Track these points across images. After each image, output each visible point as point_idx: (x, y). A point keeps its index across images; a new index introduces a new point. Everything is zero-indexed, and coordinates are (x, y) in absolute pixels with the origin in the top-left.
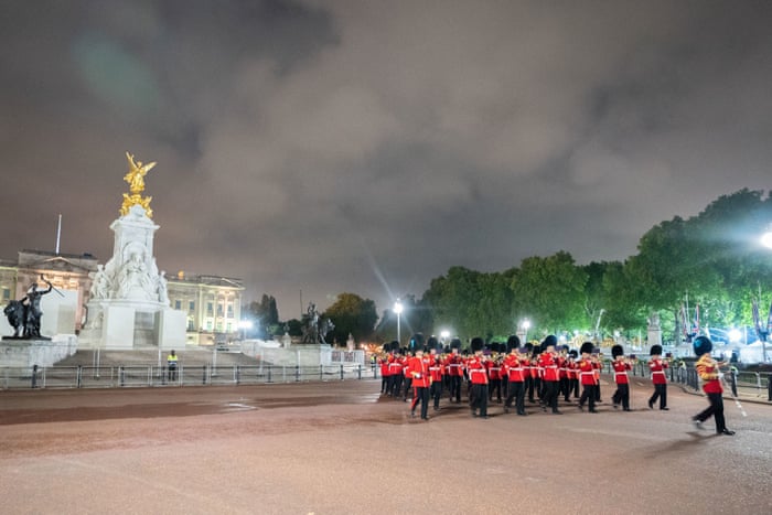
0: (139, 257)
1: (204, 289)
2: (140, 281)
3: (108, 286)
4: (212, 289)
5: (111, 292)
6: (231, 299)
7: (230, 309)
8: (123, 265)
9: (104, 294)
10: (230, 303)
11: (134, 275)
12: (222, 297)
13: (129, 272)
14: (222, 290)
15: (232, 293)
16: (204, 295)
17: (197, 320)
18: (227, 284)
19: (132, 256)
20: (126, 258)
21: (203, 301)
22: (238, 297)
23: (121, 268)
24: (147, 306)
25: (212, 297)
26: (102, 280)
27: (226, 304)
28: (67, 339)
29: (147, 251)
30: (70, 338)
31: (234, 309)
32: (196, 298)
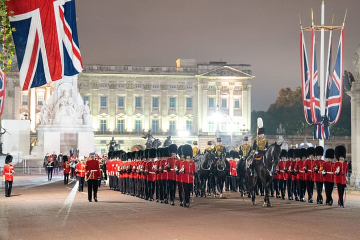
0: (67, 94)
1: (202, 81)
2: (68, 112)
3: (49, 115)
4: (213, 80)
5: (51, 120)
6: (237, 92)
7: (237, 104)
8: (57, 101)
9: (47, 122)
10: (237, 97)
11: (63, 107)
12: (225, 90)
13: (60, 105)
14: (226, 81)
15: (239, 84)
16: (203, 88)
17: (196, 119)
18: (231, 73)
19: (63, 93)
20: (59, 95)
21: (202, 95)
22: (246, 89)
23: (57, 103)
24: (72, 129)
25: (213, 90)
26: (45, 111)
27: (231, 98)
28: (17, 154)
29: (73, 89)
30: (19, 154)
31: (242, 103)
32: (193, 93)
